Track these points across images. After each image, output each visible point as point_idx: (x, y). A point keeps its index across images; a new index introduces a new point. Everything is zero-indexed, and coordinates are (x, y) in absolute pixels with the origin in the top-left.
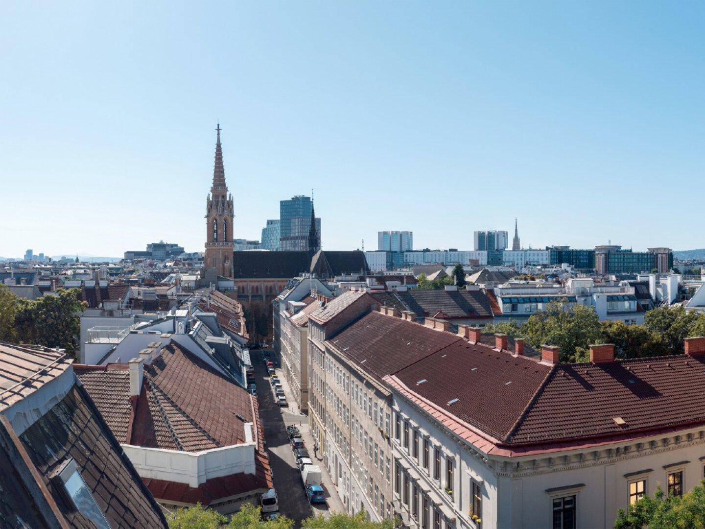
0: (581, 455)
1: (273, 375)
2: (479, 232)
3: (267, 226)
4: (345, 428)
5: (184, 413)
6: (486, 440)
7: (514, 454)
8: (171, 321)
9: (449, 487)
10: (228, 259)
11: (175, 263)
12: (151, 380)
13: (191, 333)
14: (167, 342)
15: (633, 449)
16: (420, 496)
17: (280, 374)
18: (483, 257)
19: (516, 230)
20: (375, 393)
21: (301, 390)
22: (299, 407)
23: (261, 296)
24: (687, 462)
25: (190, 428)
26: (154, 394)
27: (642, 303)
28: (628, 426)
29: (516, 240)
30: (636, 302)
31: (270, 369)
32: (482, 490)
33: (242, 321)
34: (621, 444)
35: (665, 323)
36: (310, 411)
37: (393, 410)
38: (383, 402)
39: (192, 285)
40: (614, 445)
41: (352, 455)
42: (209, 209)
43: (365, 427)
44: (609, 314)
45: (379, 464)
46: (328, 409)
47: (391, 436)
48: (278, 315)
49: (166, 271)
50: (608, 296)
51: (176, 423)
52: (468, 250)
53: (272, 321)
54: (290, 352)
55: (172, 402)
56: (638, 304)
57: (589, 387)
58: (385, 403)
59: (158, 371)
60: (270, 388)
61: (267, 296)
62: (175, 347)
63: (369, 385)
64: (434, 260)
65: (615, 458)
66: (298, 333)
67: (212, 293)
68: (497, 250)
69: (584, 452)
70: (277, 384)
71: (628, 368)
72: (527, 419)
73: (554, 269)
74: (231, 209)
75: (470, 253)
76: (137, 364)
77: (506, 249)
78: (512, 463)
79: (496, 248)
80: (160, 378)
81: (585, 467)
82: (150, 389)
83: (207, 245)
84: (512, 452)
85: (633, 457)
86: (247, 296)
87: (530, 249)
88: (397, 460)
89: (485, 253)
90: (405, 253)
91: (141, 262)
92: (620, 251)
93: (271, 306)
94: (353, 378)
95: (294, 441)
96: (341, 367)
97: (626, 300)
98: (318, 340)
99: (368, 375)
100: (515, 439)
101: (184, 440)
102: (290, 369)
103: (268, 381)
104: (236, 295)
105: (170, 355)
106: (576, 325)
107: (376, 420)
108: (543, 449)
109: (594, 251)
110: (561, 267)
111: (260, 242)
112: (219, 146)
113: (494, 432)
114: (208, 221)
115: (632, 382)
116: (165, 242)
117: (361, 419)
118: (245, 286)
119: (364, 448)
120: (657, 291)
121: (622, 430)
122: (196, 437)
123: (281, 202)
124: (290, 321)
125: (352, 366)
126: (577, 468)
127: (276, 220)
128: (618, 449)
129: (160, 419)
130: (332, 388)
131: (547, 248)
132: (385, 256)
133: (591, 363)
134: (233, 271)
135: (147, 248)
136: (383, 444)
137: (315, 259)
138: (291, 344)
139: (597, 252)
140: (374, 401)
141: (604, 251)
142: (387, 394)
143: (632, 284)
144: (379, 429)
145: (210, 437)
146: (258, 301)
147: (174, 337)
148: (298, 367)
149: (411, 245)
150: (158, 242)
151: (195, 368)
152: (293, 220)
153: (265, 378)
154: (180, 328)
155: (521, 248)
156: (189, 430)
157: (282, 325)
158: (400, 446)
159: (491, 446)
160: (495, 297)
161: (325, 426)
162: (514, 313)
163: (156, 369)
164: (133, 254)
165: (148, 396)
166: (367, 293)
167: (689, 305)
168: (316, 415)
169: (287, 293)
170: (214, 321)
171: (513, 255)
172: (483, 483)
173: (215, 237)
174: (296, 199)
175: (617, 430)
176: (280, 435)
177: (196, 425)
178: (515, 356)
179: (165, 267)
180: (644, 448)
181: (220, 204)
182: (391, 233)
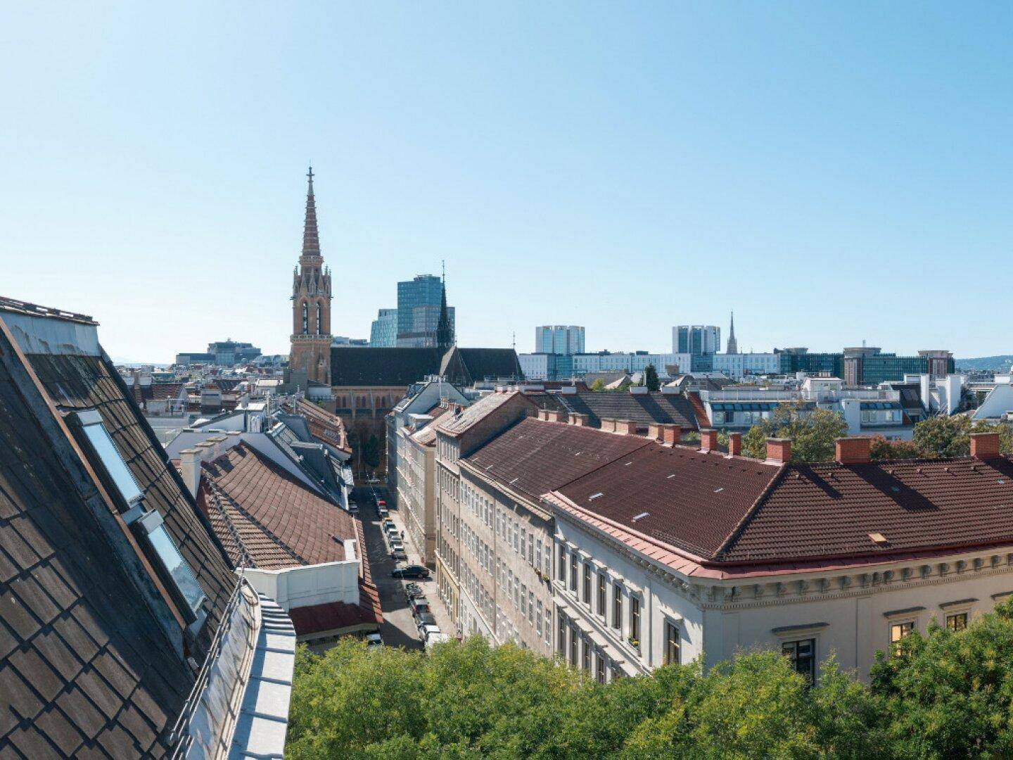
0: (823, 581)
1: (386, 519)
2: (679, 327)
3: (379, 319)
4: (486, 579)
5: (258, 523)
6: (688, 559)
7: (727, 576)
8: (242, 416)
9: (635, 636)
10: (323, 358)
11: (248, 368)
12: (212, 480)
13: (270, 432)
14: (236, 442)
15: (897, 576)
16: (593, 655)
17: (396, 517)
18: (685, 363)
19: (732, 328)
20: (531, 521)
21: (425, 536)
22: (422, 559)
23: (369, 412)
24: (973, 600)
25: (266, 543)
26: (216, 498)
27: (910, 414)
28: (890, 545)
29: (732, 341)
30: (901, 412)
31: (382, 511)
32: (681, 633)
33: (342, 435)
34: (881, 567)
35: (943, 438)
36: (438, 563)
37: (555, 540)
38: (542, 532)
40: (870, 569)
41: (497, 615)
42: (296, 287)
43: (516, 573)
44: (863, 427)
45: (535, 620)
46: (463, 556)
47: (552, 578)
48: (393, 434)
49: (235, 378)
50: (862, 403)
51: (246, 536)
52: (663, 352)
53: (385, 446)
54: (409, 485)
55: (242, 509)
56: (904, 414)
57: (835, 495)
58: (544, 532)
59: (223, 472)
60: (381, 536)
61: (378, 411)
62: (246, 450)
63: (522, 511)
64: (614, 367)
65: (871, 588)
66: (421, 456)
67: (299, 400)
68: (705, 354)
69: (827, 576)
70: (391, 530)
71: (890, 472)
72: (747, 531)
73: (785, 380)
74: (328, 288)
75: (666, 356)
76: (193, 455)
77: (717, 352)
78: (724, 589)
79: (703, 350)
80: (225, 481)
81: (828, 598)
82: (210, 491)
83: (293, 338)
84: (724, 573)
85: (897, 589)
86: (349, 412)
87: (752, 354)
88: (560, 609)
89: (687, 357)
90: (574, 357)
91: (199, 368)
92: (878, 355)
93: (383, 424)
94: (499, 506)
95: (415, 604)
96: (482, 493)
97: (889, 409)
98: (449, 459)
99: (520, 497)
100: (729, 557)
101: (258, 557)
102: (410, 508)
103: (378, 527)
104: (334, 408)
105: (240, 458)
106: (816, 437)
107: (531, 559)
108: (770, 570)
109: (843, 356)
110: (795, 378)
111: (369, 341)
112: (311, 198)
113: (698, 548)
114: (295, 304)
115: (896, 489)
116: (234, 340)
117: (510, 561)
118: (347, 397)
119: (514, 601)
120: (931, 398)
121: (881, 549)
122: (275, 554)
123: (399, 284)
124: (410, 440)
125: (497, 488)
126: (817, 600)
127: (392, 310)
128: (875, 575)
129: (225, 530)
130: (469, 525)
131: (776, 351)
132: (546, 360)
133: (837, 463)
134: (329, 376)
135: (209, 349)
136: (541, 591)
137: (446, 359)
138: (412, 473)
139: (846, 357)
140: (528, 532)
141: (856, 355)
142: (547, 518)
143: (895, 387)
144: (536, 570)
145: (296, 554)
146: (364, 418)
147: (244, 437)
148: (421, 502)
149: (582, 347)
150: (224, 340)
151: (274, 476)
152: (415, 310)
153: (375, 523)
154: (253, 425)
155: (739, 352)
156: (265, 546)
157: (398, 448)
158: (565, 589)
159: (693, 566)
160: (701, 403)
161: (459, 580)
162: (729, 425)
163: (219, 470)
164: (188, 358)
165: (207, 501)
166: (519, 393)
167: (978, 415)
168: (446, 567)
169: (406, 403)
170: (303, 425)
171: (728, 361)
172: (682, 621)
173: (305, 327)
174: (419, 280)
175: (874, 549)
176: (394, 597)
177: (275, 539)
178: (729, 457)
179: (234, 374)
180: (913, 576)
181: (312, 280)
182: (553, 328)
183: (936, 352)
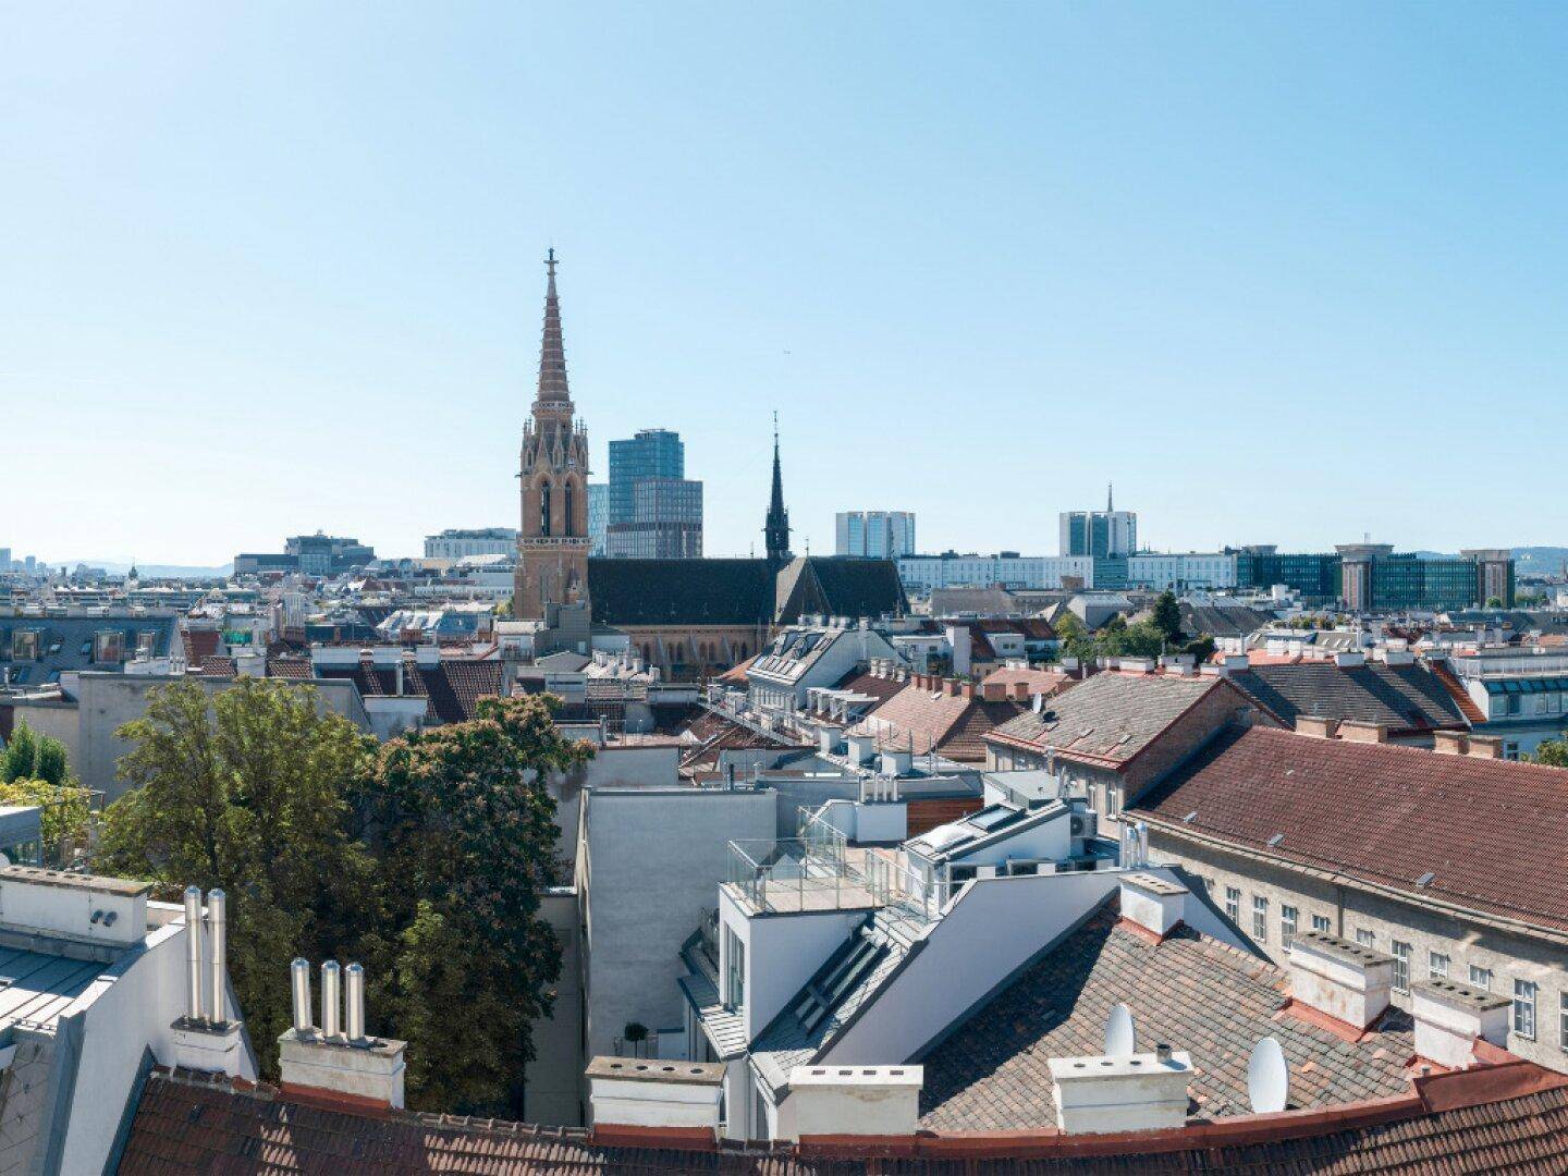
2: (1070, 513)
10: (577, 578)
11: (367, 583)
18: (1085, 567)
39: (528, 643)
42: (528, 457)
52: (1045, 554)
64: (967, 579)
68: (1114, 555)
74: (584, 456)
75: (1053, 561)
77: (1134, 553)
79: (1110, 550)
89: (1086, 561)
90: (900, 563)
109: (1336, 558)
112: (552, 302)
114: (525, 485)
116: (329, 533)
123: (612, 444)
131: (1228, 551)
135: (287, 547)
137: (786, 578)
139: (1345, 560)
141: (1362, 558)
149: (911, 542)
150: (311, 533)
152: (638, 487)
160: (1457, 679)
162: (1515, 717)
164: (255, 561)
171: (1152, 566)
173: (544, 524)
174: (644, 439)
181: (558, 443)
182: (865, 516)
183: (1491, 552)
